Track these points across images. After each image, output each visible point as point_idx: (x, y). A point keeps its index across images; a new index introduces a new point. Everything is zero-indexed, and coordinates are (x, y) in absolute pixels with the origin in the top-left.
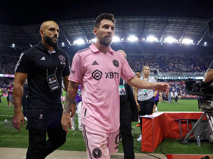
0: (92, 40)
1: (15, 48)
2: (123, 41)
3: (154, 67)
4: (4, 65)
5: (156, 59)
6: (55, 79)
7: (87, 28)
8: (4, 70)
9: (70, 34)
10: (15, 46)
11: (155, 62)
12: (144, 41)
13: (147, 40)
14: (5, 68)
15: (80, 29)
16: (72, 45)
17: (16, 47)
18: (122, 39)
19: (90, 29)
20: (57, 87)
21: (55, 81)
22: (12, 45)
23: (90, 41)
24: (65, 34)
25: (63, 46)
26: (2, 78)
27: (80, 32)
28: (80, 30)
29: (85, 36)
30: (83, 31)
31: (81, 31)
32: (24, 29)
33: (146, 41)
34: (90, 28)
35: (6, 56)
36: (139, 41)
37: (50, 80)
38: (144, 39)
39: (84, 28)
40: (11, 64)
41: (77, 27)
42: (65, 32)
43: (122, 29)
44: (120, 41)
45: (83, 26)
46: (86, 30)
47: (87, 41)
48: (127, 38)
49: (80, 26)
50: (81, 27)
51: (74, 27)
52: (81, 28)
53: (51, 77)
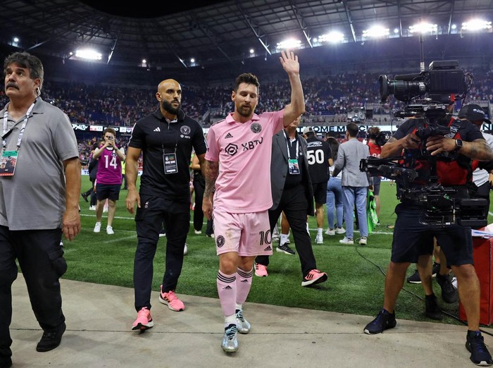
0: (319, 37)
1: (147, 67)
2: (397, 36)
3: (482, 99)
4: (128, 108)
5: (488, 78)
6: (174, 160)
7: (308, 9)
8: (128, 118)
9: (268, 28)
10: (147, 63)
11: (484, 85)
12: (453, 33)
13: (463, 28)
14: (129, 113)
15: (291, 12)
16: (273, 52)
17: (149, 66)
18: (396, 31)
19: (313, 12)
20: (174, 170)
21: (174, 162)
22: (141, 63)
23: (315, 40)
24: (255, 28)
25: (253, 56)
26: (126, 136)
27: (292, 19)
28: (290, 16)
29: (302, 30)
30: (299, 16)
31: (294, 17)
32: (164, 23)
33: (460, 32)
34: (313, 8)
35: (131, 86)
36: (441, 33)
37: (167, 159)
38: (454, 27)
39: (299, 10)
40: (142, 104)
41: (282, 9)
42: (257, 23)
43: (394, 5)
44: (391, 37)
45: (298, 6)
46: (304, 15)
47: (309, 40)
48: (410, 27)
49: (291, 5)
50: (294, 7)
51: (275, 10)
52: (292, 9)
53: (168, 156)
